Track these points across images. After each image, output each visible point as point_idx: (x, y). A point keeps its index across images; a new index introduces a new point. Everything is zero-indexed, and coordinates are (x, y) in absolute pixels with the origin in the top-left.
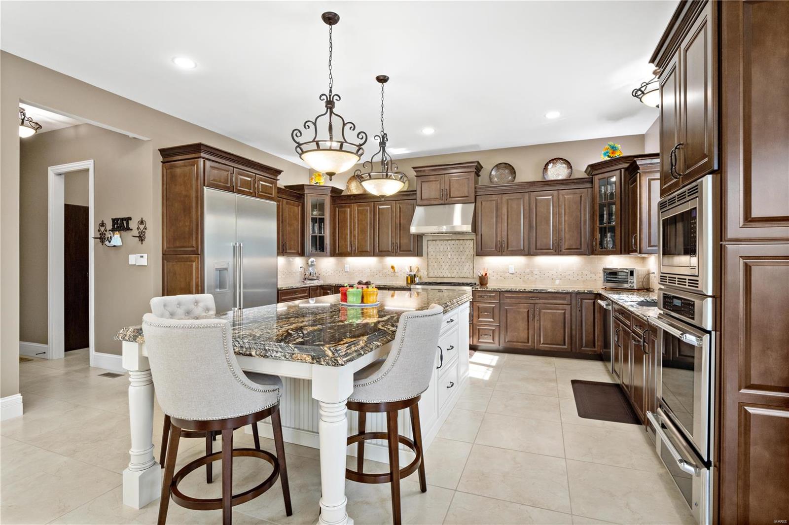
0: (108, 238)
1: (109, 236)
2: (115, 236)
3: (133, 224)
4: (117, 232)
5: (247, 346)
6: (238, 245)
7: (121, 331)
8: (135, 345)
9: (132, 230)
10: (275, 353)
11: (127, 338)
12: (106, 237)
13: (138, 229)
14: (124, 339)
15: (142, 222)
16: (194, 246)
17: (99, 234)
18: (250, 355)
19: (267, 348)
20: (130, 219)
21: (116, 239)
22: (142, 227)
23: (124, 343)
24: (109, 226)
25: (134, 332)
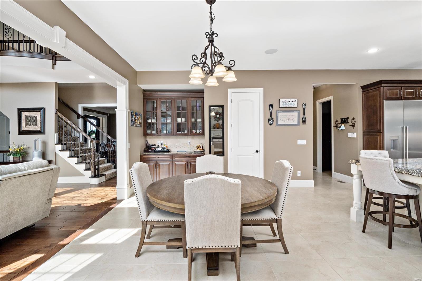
0: (339, 126)
1: (340, 126)
2: (342, 125)
3: (350, 120)
4: (343, 124)
5: (401, 170)
6: (405, 127)
7: (351, 161)
8: (356, 165)
9: (349, 123)
10: (413, 173)
11: (353, 163)
12: (338, 126)
13: (352, 122)
14: (352, 163)
15: (353, 119)
16: (379, 128)
17: (335, 125)
18: (402, 173)
19: (410, 171)
20: (348, 118)
21: (343, 127)
22: (353, 121)
23: (352, 165)
24: (340, 122)
25: (355, 161)
